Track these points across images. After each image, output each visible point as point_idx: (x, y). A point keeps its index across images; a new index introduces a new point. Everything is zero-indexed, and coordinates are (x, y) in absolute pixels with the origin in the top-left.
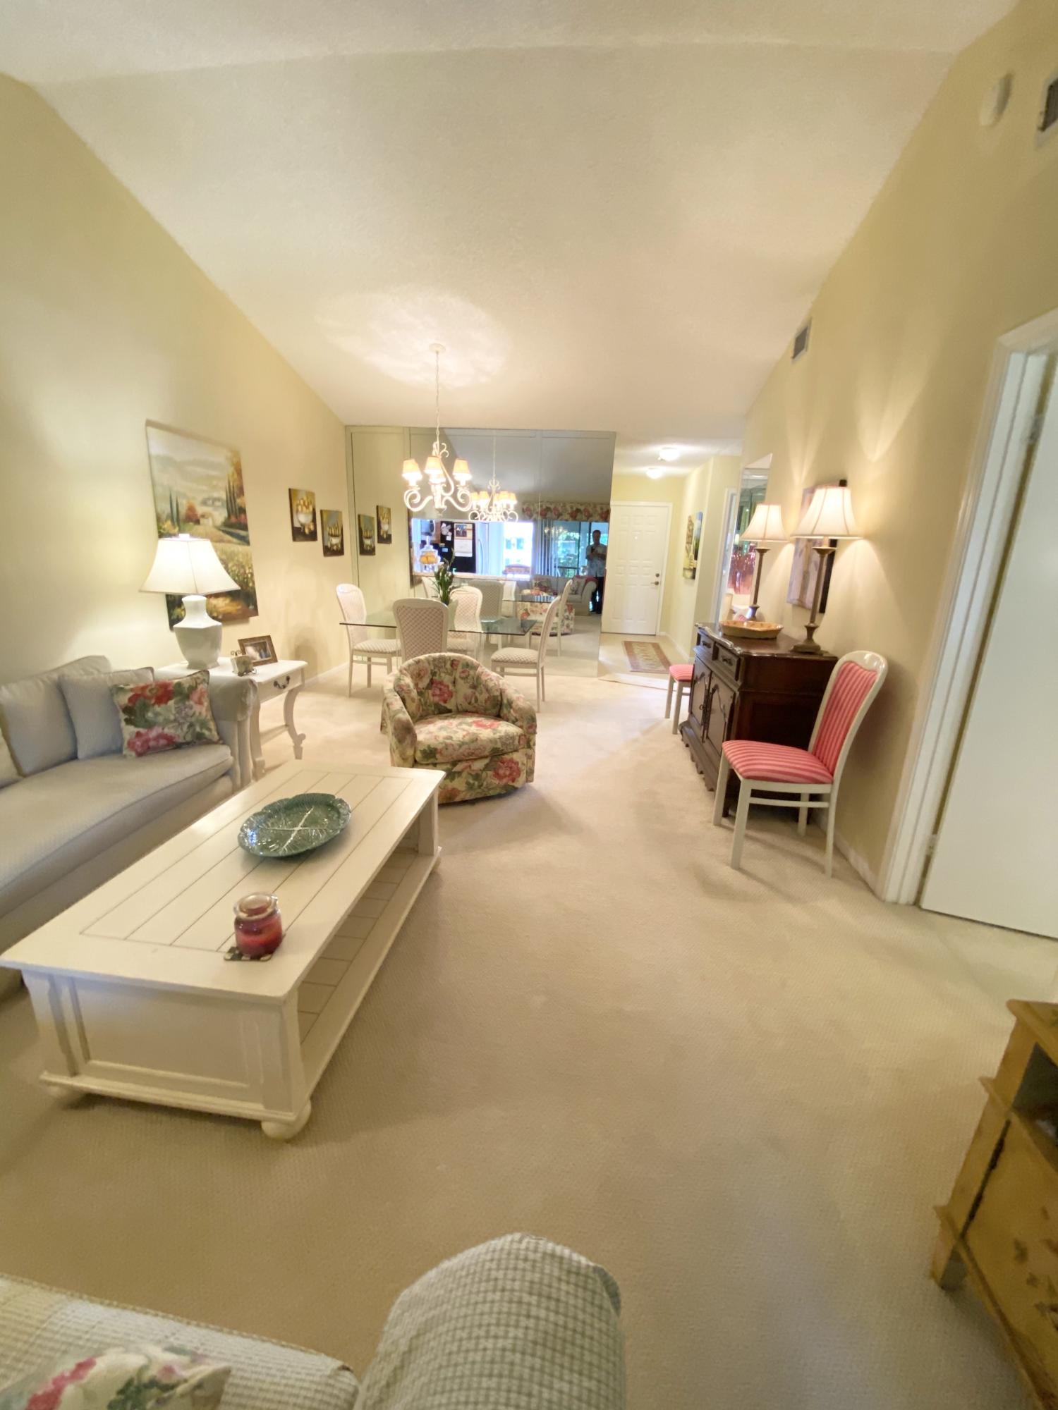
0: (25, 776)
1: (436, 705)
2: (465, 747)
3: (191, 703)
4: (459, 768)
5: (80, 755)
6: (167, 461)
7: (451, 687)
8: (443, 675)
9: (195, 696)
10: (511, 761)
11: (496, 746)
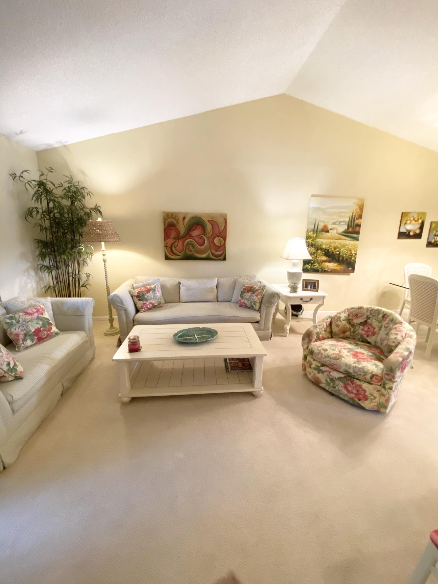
0: (218, 301)
1: (362, 336)
2: (327, 359)
3: (254, 295)
4: (323, 369)
5: (232, 301)
6: (317, 209)
7: (377, 329)
8: (374, 321)
9: (256, 293)
10: (360, 386)
11: (348, 370)
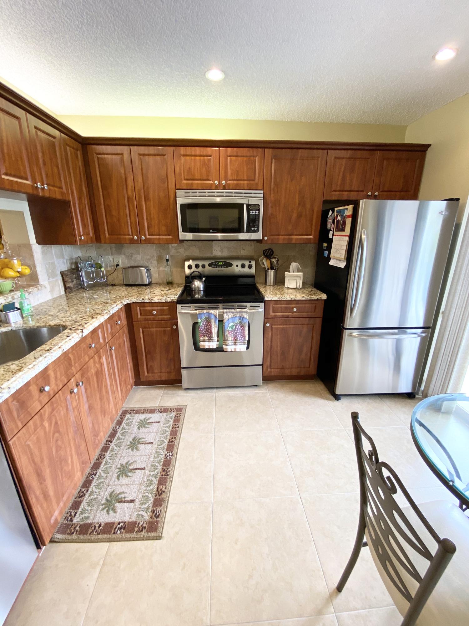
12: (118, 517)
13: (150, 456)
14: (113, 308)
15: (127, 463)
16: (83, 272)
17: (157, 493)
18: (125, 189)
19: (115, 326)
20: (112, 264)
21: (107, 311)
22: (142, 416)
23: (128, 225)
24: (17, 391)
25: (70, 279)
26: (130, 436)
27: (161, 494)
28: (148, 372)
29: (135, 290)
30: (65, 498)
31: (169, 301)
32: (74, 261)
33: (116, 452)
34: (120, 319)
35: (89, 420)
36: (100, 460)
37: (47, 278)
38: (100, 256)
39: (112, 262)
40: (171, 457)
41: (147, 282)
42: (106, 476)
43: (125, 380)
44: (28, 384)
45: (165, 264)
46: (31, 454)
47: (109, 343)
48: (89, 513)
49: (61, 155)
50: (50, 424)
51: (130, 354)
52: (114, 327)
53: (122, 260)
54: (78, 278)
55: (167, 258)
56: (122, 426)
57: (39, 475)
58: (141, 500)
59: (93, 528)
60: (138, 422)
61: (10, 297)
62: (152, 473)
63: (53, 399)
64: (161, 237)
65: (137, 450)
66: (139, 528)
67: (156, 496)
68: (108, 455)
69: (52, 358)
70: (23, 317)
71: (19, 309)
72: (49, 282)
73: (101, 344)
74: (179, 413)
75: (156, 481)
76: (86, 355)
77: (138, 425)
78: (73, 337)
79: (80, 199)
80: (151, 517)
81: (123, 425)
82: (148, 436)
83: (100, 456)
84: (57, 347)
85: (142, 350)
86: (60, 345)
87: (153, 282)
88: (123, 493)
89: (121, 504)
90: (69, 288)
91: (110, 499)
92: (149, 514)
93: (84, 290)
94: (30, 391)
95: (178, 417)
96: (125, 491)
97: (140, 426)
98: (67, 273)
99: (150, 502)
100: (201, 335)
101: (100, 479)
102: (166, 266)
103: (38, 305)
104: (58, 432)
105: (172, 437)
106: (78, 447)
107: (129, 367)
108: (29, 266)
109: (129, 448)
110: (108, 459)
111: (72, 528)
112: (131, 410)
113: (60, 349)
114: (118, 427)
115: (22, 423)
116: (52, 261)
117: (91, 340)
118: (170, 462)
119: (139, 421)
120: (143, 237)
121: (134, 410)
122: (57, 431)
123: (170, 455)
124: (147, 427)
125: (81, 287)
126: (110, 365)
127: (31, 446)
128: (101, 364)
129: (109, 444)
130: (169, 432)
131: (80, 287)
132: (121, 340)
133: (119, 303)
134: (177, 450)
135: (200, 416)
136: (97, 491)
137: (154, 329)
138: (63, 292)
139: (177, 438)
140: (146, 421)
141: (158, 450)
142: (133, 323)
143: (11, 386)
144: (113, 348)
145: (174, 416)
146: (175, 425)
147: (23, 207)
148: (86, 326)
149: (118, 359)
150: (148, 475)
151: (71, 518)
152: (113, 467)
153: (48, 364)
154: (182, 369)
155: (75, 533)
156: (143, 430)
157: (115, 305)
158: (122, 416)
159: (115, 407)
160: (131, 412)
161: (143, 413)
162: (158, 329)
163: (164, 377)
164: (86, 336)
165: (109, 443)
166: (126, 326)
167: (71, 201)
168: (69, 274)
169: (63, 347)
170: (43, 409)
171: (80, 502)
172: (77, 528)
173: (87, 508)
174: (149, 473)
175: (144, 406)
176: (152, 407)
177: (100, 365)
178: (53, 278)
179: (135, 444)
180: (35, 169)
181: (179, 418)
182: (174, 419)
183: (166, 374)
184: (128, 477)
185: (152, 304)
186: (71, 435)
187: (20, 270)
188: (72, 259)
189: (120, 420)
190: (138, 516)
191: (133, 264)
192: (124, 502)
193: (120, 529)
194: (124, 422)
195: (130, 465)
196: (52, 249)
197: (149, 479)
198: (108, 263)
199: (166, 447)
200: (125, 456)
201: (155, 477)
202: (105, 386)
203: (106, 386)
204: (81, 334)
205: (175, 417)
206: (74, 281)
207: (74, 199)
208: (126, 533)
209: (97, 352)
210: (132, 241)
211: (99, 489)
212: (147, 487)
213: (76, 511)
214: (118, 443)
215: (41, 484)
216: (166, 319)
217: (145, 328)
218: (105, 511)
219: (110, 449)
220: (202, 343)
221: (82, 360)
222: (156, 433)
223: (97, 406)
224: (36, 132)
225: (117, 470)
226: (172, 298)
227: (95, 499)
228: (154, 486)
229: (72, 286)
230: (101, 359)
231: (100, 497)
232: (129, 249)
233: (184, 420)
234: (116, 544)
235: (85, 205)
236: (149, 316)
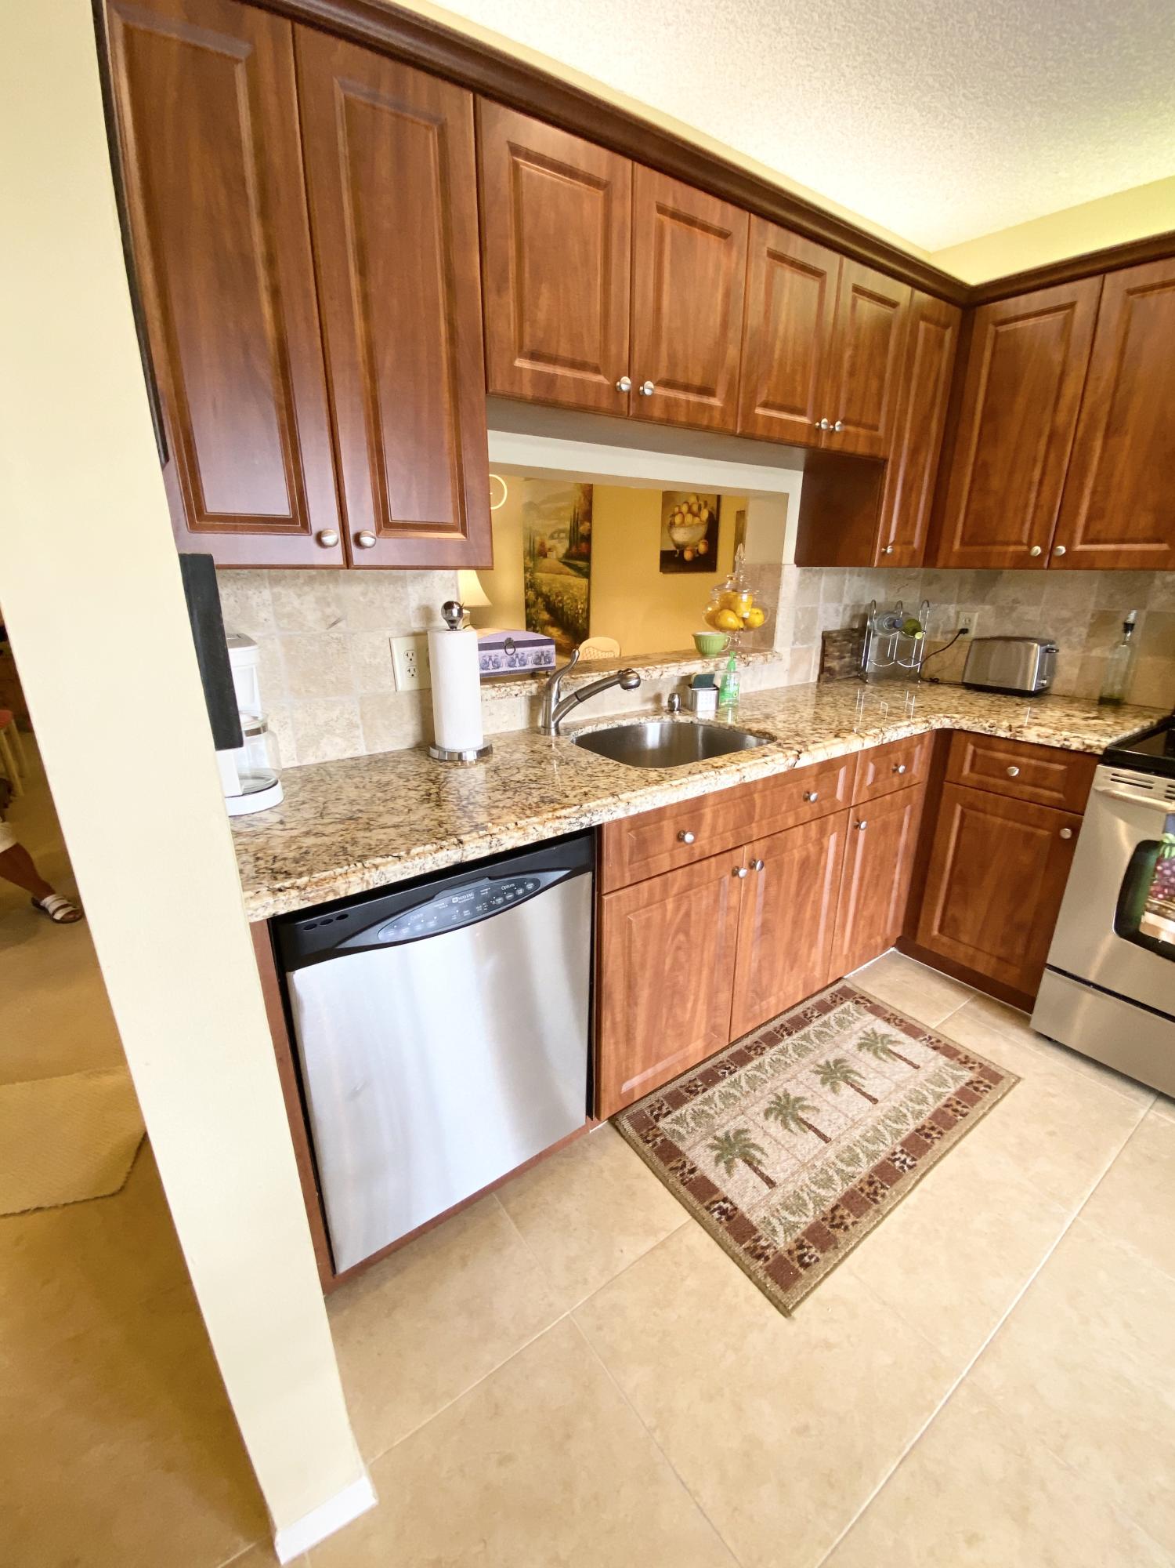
12: (729, 1185)
13: (855, 1124)
14: (896, 729)
15: (798, 1100)
16: (874, 642)
17: (830, 1216)
18: (1050, 407)
19: (887, 773)
20: (951, 627)
21: (877, 731)
22: (882, 1027)
23: (1025, 513)
24: (639, 816)
25: (838, 651)
26: (831, 1050)
27: (838, 1226)
28: (941, 929)
29: (984, 701)
30: (660, 1066)
31: (1073, 748)
32: (862, 611)
33: (789, 1061)
34: (908, 762)
35: (755, 954)
36: (752, 1053)
37: (792, 639)
38: (925, 605)
39: (953, 621)
40: (906, 1168)
41: (1031, 686)
42: (748, 1092)
43: (872, 917)
44: (660, 813)
45: (1116, 639)
46: (630, 941)
47: (858, 811)
48: (688, 1132)
49: (899, 344)
50: (677, 909)
51: (911, 861)
52: (882, 776)
53: (980, 619)
54: (857, 652)
55: (1131, 618)
56: (825, 1018)
57: (631, 988)
58: (788, 1198)
59: (680, 1164)
60: (864, 1032)
61: (712, 664)
62: (840, 1165)
63: (697, 866)
64: (1125, 547)
65: (834, 1090)
66: (755, 1248)
67: (823, 1219)
68: (771, 1053)
69: (716, 784)
70: (718, 706)
71: (718, 689)
72: (793, 651)
73: (835, 803)
74: (987, 1082)
75: (840, 1189)
76: (792, 813)
77: (861, 1039)
78: (773, 760)
79: (914, 452)
80: (790, 1252)
81: (829, 1018)
82: (875, 1078)
83: (755, 1045)
84: (734, 767)
85: (943, 866)
86: (742, 765)
87: (1053, 691)
88: (761, 1150)
89: (748, 1168)
90: (830, 670)
91: (732, 1139)
92: (789, 1239)
93: (861, 682)
94: (660, 828)
95: (976, 1089)
96: (766, 1150)
97: (866, 1044)
98: (838, 636)
99: (804, 1219)
100: (1158, 889)
101: (734, 1087)
102: (1116, 646)
103: (756, 692)
104: (687, 934)
105: (934, 1124)
106: (713, 993)
107: (894, 894)
108: (764, 610)
109: (817, 1072)
110: (766, 1062)
111: (651, 1132)
112: (863, 998)
113: (738, 773)
114: (816, 1014)
115: (632, 876)
116: (814, 605)
117: (813, 783)
118: (898, 1179)
119: (870, 1032)
120: (1062, 549)
121: (870, 1002)
122: (684, 928)
123: (904, 1162)
124: (881, 1059)
125: (858, 675)
126: (845, 861)
127: (634, 925)
128: (822, 850)
129: (783, 1036)
130: (932, 1110)
131: (855, 673)
132: (893, 817)
133: (920, 720)
134: (931, 1168)
135: (1052, 1134)
136: (720, 1105)
137: (999, 821)
138: (814, 679)
139: (946, 1136)
140: (885, 1041)
141: (880, 1128)
142: (943, 785)
143: (633, 801)
144: (863, 825)
145: (967, 1080)
146: (958, 1103)
147: (790, 483)
148: (811, 747)
149: (870, 858)
150: (830, 1161)
151: (658, 1115)
152: (769, 1085)
153: (707, 792)
154: (1047, 971)
155: (650, 1145)
156: (867, 1056)
157: (907, 723)
158: (836, 996)
159: (824, 962)
160: (862, 1001)
161: (888, 1020)
162: (1011, 824)
163: (983, 966)
164: (803, 770)
165: (784, 1034)
166: (923, 787)
167: (891, 457)
168: (839, 639)
169: (745, 772)
170: (674, 873)
171: (685, 1101)
172: (658, 1140)
173: (689, 1120)
174: (833, 1158)
175: (898, 1007)
176: (917, 1021)
177: (818, 847)
178: (804, 642)
179: (835, 1073)
180: (828, 386)
181: (978, 1094)
182: (962, 1089)
183: (993, 961)
184: (786, 1128)
185: (1015, 746)
186: (708, 955)
187: (746, 615)
188: (859, 606)
189: (829, 1002)
190: (765, 1220)
191: (1009, 629)
192: (755, 1170)
193: (723, 1212)
194: (835, 1011)
195: (803, 1108)
196: (820, 579)
197: (827, 1173)
198: (940, 623)
199: (905, 1135)
200: (801, 1082)
201: (843, 1179)
202: (813, 902)
203: (817, 904)
204: (792, 761)
205: (967, 1084)
206: (844, 657)
207: (897, 455)
208: (727, 1229)
209: (821, 817)
210: (1024, 562)
211: (724, 1103)
212: (815, 1183)
213: (671, 1109)
214: (802, 1045)
215: (629, 1005)
216: (1044, 802)
217: (972, 807)
218: (715, 1153)
219: (781, 1046)
220: (1149, 918)
221: (779, 817)
222: (898, 1086)
223: (783, 932)
224: (854, 300)
225: (774, 1098)
226: (1087, 742)
227: (708, 1116)
228: (833, 1195)
229: (837, 668)
230: (826, 838)
231: (717, 1121)
232: (1009, 590)
233: (990, 1108)
234: (701, 1232)
235: (924, 468)
236: (994, 777)
